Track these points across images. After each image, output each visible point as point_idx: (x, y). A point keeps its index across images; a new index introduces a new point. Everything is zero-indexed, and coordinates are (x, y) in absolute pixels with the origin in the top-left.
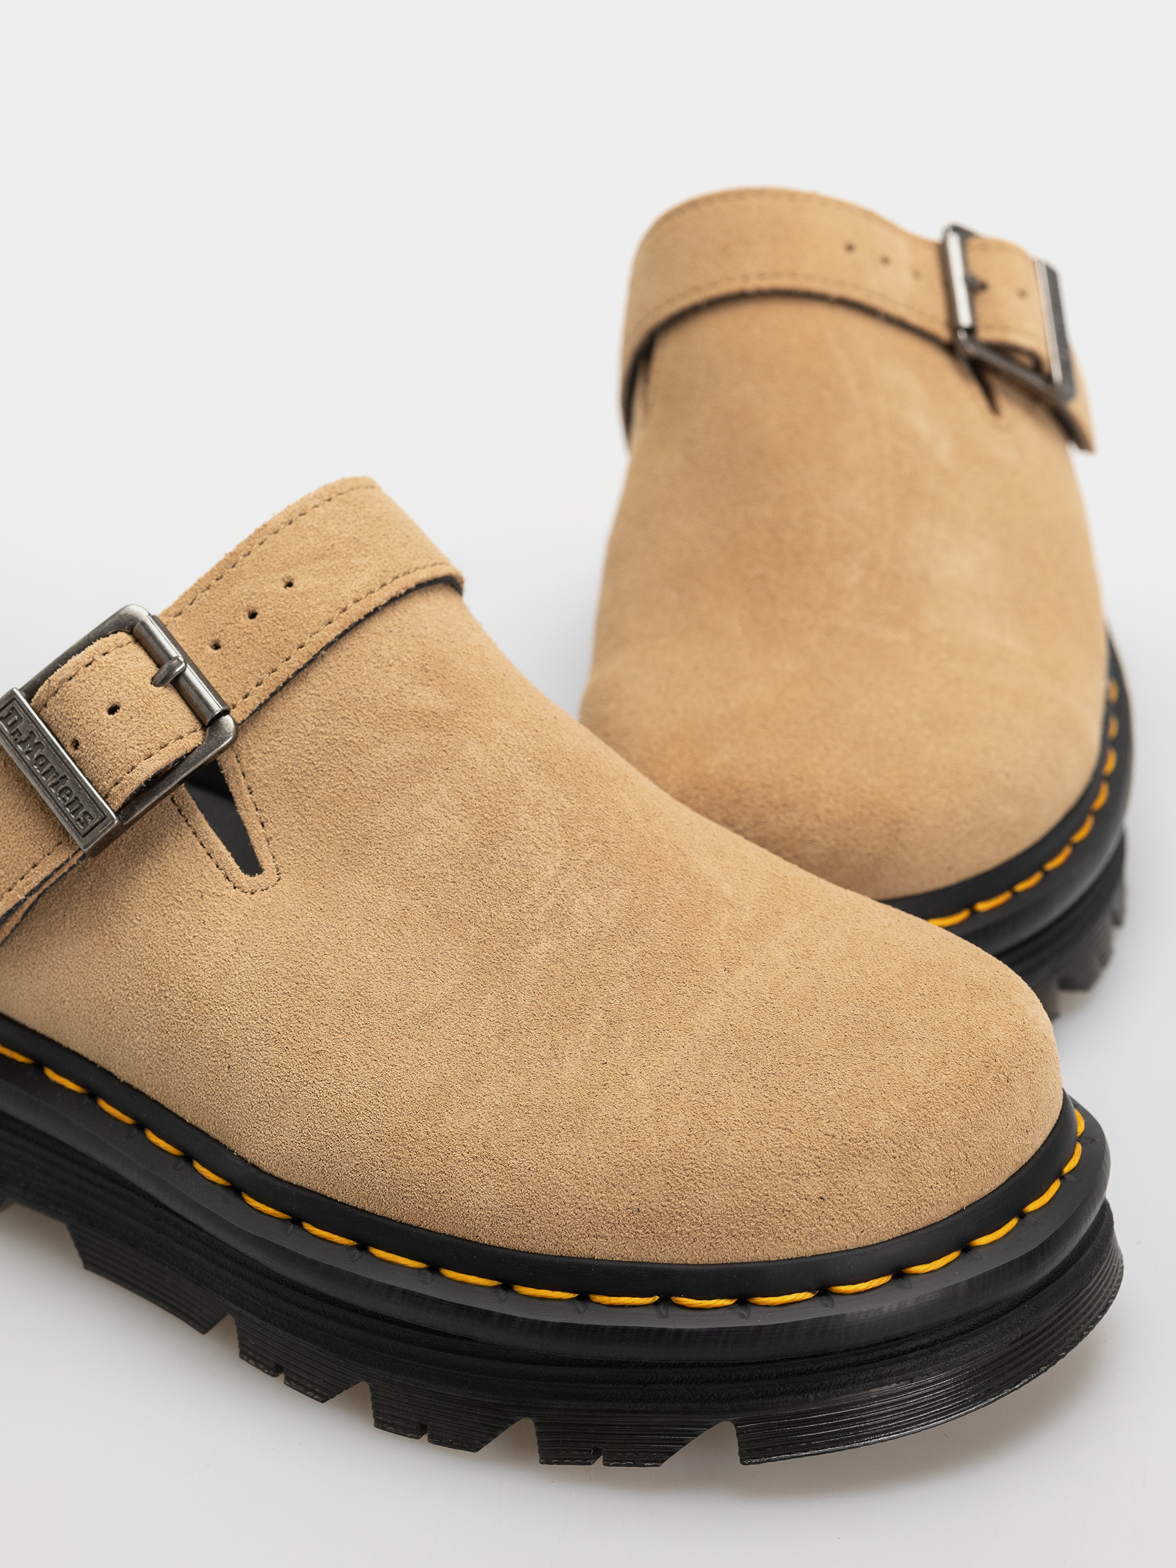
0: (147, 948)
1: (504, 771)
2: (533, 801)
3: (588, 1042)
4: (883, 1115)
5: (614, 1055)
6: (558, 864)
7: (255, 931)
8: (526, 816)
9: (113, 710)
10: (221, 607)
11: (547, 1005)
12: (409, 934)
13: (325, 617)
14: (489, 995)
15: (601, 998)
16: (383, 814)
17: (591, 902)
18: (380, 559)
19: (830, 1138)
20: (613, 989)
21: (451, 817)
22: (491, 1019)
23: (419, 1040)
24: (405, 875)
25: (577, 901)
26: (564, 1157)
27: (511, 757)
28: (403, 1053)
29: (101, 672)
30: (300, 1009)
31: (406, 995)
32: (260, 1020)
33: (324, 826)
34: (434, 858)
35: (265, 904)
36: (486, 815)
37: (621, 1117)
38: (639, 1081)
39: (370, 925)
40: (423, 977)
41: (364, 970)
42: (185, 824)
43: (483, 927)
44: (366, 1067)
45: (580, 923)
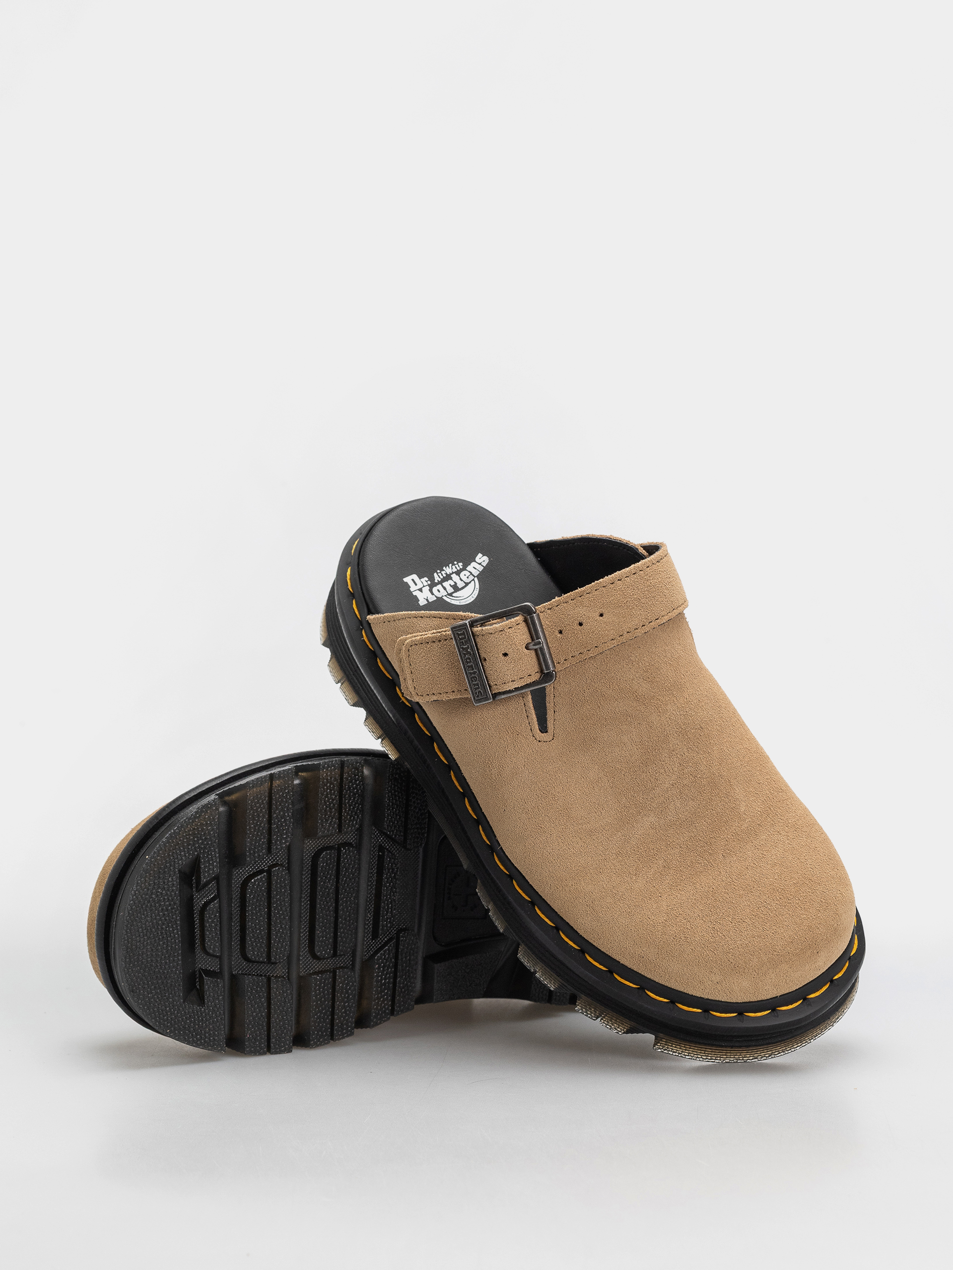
0: (489, 743)
1: (664, 732)
2: (672, 748)
3: (651, 873)
4: (756, 960)
5: (659, 884)
6: (671, 782)
7: (535, 761)
8: (666, 755)
9: (505, 655)
10: (568, 615)
11: (642, 848)
12: (597, 790)
13: (612, 637)
14: (620, 833)
15: (665, 853)
16: (605, 732)
17: (678, 805)
18: (646, 611)
19: (730, 963)
20: (672, 850)
21: (634, 745)
22: (617, 845)
23: (584, 842)
24: (605, 763)
25: (673, 803)
26: (621, 924)
27: (670, 725)
28: (575, 845)
29: (505, 637)
30: (541, 805)
31: (586, 818)
32: (523, 801)
33: (580, 725)
34: (620, 761)
35: (543, 750)
36: (648, 750)
37: (650, 917)
38: (664, 903)
39: (583, 779)
40: (596, 813)
41: (573, 799)
42: (521, 698)
43: (629, 800)
44: (558, 844)
45: (670, 813)
